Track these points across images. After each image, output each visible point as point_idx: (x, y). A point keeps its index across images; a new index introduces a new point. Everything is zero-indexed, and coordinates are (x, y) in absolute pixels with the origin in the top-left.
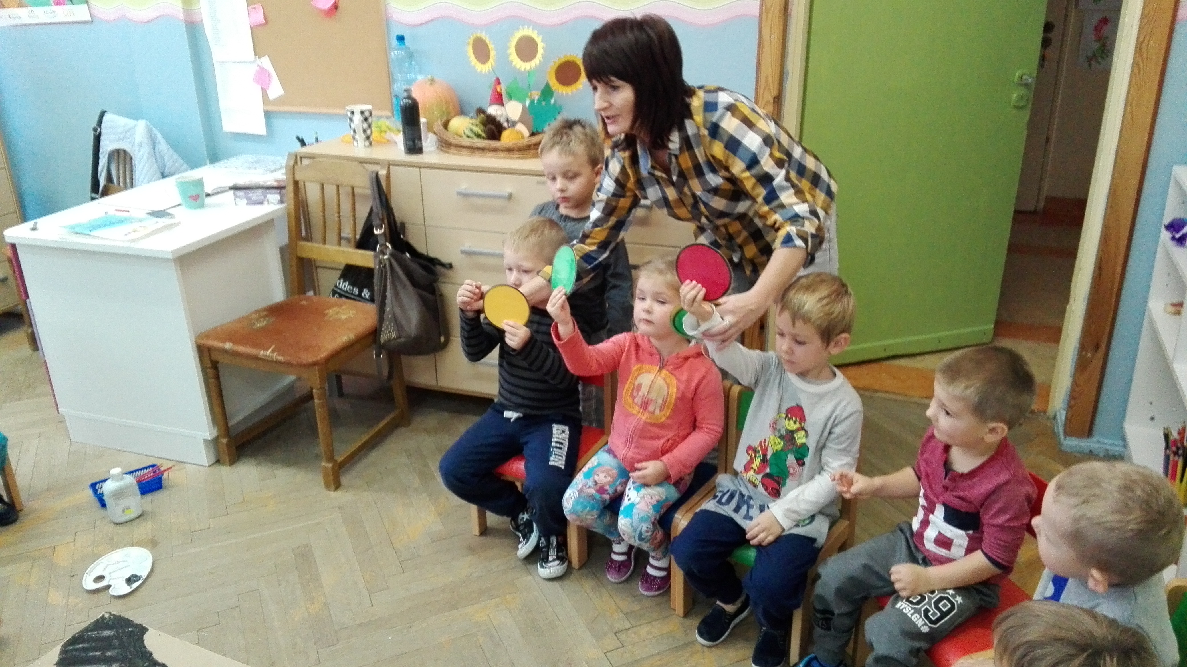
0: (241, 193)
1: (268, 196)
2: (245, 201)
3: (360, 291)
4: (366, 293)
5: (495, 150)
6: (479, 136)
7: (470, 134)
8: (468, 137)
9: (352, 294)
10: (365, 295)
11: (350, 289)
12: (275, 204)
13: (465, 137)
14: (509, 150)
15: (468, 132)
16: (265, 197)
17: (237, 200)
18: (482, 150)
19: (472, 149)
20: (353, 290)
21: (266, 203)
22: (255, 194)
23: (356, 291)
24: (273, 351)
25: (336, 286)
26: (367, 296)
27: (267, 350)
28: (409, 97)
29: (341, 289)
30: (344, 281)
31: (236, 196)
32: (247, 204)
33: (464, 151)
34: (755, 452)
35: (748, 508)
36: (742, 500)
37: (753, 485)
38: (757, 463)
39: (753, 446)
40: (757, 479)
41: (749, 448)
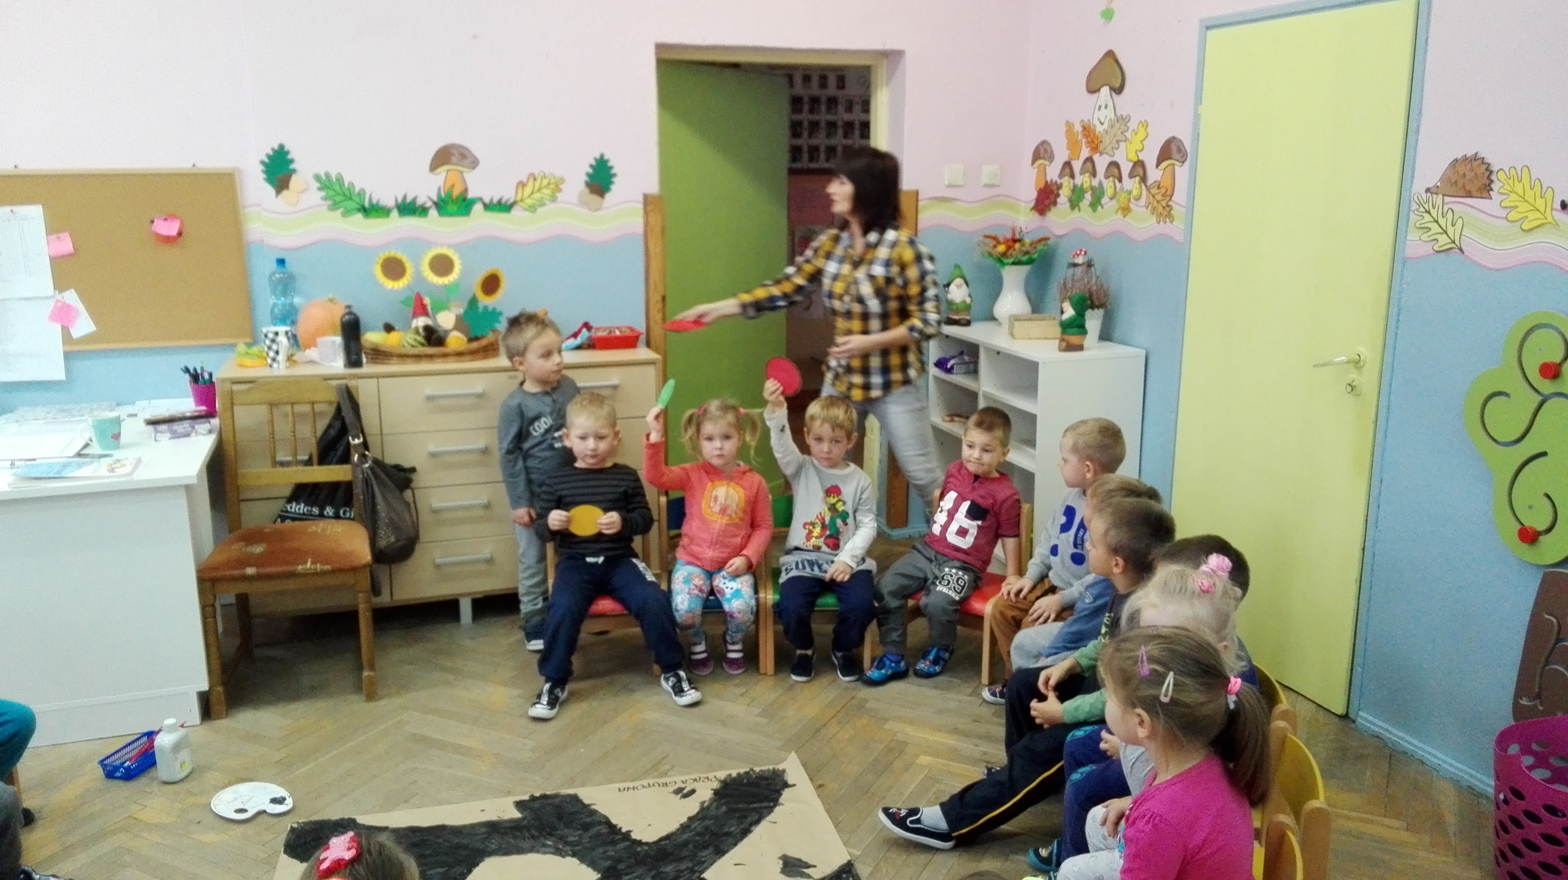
0: (164, 427)
1: (196, 427)
2: (169, 435)
3: (322, 509)
4: (329, 511)
5: (445, 356)
6: (423, 345)
7: (415, 343)
8: (413, 346)
9: (311, 515)
10: (328, 513)
11: (308, 511)
12: (203, 434)
13: (409, 347)
14: (459, 354)
15: (412, 342)
16: (193, 428)
17: (159, 435)
18: (430, 357)
19: (418, 357)
20: (312, 511)
21: (193, 434)
22: (181, 427)
23: (316, 511)
24: (312, 563)
25: (287, 511)
26: (331, 514)
27: (305, 563)
28: (350, 313)
29: (295, 513)
30: (298, 503)
31: (156, 431)
32: (170, 439)
33: (409, 360)
34: (813, 524)
35: (820, 567)
36: (811, 564)
37: (817, 549)
38: (817, 531)
39: (809, 521)
40: (820, 542)
41: (805, 525)
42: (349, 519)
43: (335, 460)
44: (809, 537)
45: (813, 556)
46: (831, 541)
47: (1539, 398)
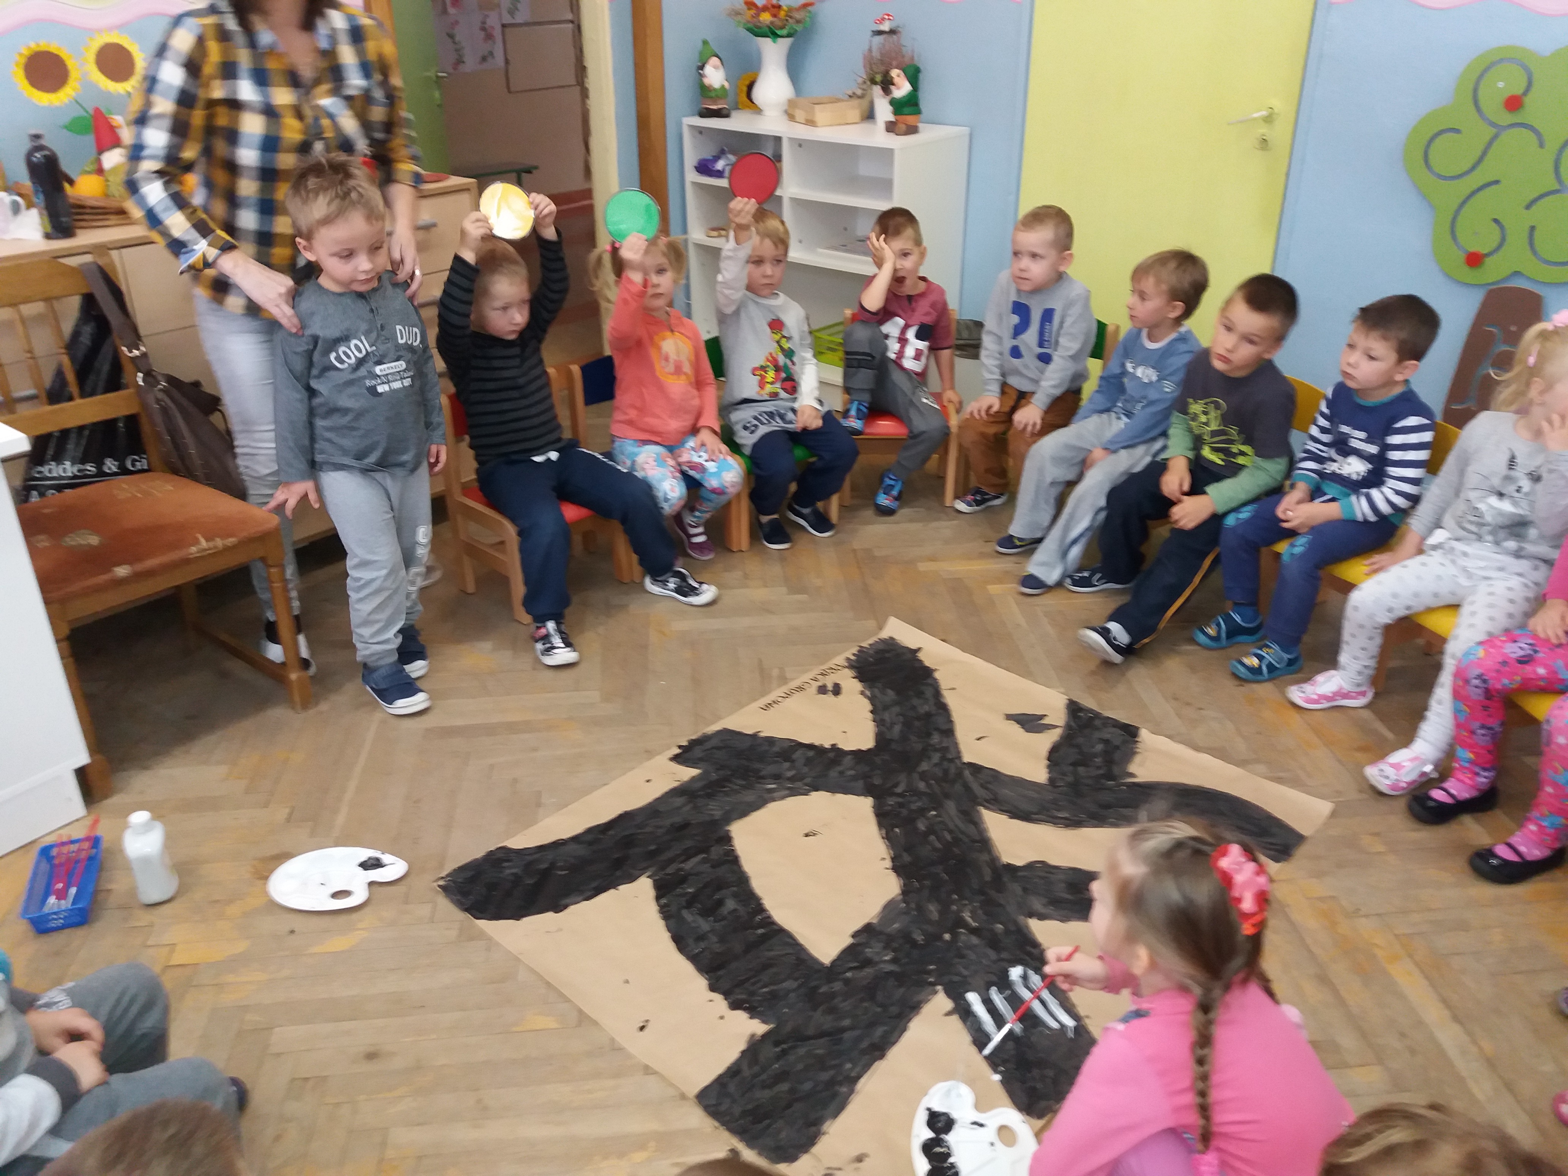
3: (100, 464)
4: (110, 465)
10: (110, 469)
11: (78, 471)
20: (85, 470)
23: (90, 468)
25: (44, 478)
26: (114, 469)
27: (196, 541)
28: (39, 148)
29: (61, 478)
30: (59, 463)
34: (763, 368)
35: (782, 417)
36: (771, 415)
37: (774, 396)
38: (771, 375)
39: (757, 365)
40: (777, 387)
41: (754, 372)
42: (142, 471)
43: (101, 384)
44: (762, 385)
45: (770, 407)
46: (788, 384)
47: (1491, 131)
